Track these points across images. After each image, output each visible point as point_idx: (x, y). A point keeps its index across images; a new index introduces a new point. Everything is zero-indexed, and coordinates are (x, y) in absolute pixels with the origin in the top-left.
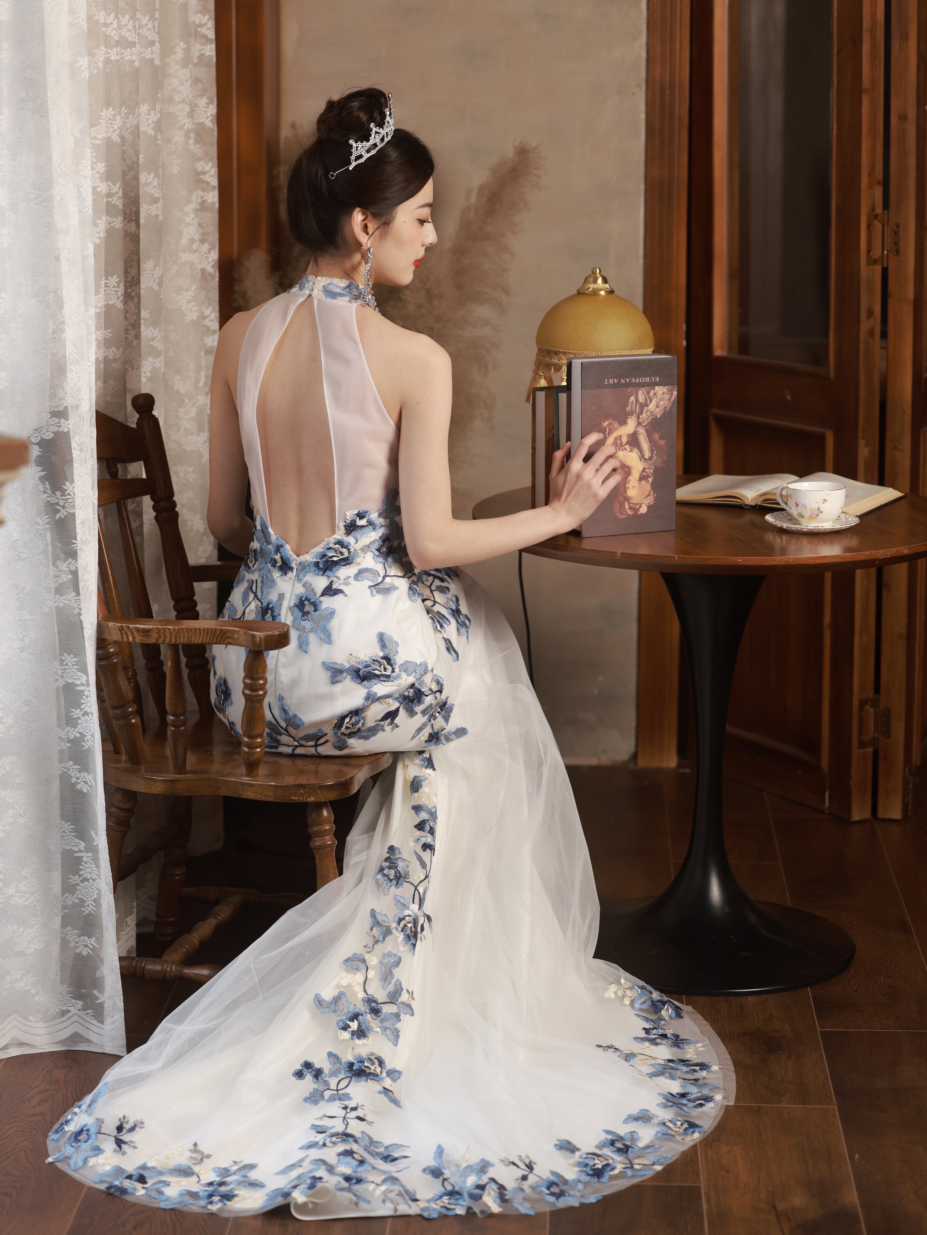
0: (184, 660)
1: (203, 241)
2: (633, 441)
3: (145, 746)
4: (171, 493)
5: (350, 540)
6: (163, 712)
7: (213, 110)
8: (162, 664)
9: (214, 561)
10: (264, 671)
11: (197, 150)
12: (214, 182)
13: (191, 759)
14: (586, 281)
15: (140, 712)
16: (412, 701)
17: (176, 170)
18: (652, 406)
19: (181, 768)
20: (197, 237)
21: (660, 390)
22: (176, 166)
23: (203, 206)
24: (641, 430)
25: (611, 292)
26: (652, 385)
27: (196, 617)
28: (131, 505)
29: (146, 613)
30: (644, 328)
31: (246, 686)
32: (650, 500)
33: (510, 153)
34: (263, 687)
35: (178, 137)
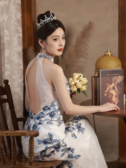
0: (15, 139)
1: (19, 45)
2: (114, 88)
3: (7, 160)
4: (13, 102)
5: (44, 112)
6: (11, 152)
7: (21, 15)
8: (11, 140)
9: (22, 117)
10: (34, 141)
11: (17, 24)
12: (21, 31)
13: (17, 163)
14: (106, 52)
15: (6, 152)
16: (57, 148)
17: (12, 29)
18: (118, 80)
19: (15, 164)
20: (18, 44)
21: (120, 77)
22: (12, 28)
23: (19, 37)
24: (115, 86)
25: (112, 55)
26: (118, 76)
27: (18, 130)
28: (3, 104)
29: (7, 129)
30: (119, 62)
31: (29, 145)
32: (118, 101)
33: (88, 23)
34: (33, 145)
35: (13, 21)
